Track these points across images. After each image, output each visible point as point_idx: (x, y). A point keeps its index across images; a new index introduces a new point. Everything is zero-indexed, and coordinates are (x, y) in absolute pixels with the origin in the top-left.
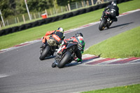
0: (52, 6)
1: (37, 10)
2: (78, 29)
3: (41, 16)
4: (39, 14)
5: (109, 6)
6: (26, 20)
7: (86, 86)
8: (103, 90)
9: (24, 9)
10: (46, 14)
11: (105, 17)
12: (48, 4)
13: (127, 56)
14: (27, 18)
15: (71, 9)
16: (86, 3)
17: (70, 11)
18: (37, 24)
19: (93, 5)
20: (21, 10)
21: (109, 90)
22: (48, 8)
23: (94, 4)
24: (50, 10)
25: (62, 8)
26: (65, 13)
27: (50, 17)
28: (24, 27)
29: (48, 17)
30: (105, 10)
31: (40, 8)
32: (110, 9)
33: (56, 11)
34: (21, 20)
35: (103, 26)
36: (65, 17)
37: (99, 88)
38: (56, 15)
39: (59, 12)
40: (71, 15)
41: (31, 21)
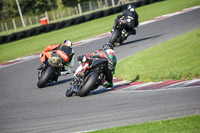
0: (55, 7)
1: (34, 12)
2: (93, 39)
3: (40, 22)
4: (36, 17)
5: (124, 12)
6: (18, 27)
7: (103, 122)
8: (127, 127)
9: (15, 11)
10: (46, 18)
11: (119, 28)
12: (50, 3)
13: (162, 79)
14: (19, 25)
15: (83, 12)
16: (104, 3)
17: (81, 14)
18: (34, 32)
19: (114, 6)
20: (11, 13)
21: (135, 126)
22: (49, 10)
23: (116, 4)
24: (53, 12)
25: (69, 9)
26: (74, 16)
27: (52, 22)
28: (15, 37)
29: (49, 22)
30: (119, 17)
31: (38, 10)
32: (126, 16)
33: (61, 14)
34: (11, 27)
35: (115, 41)
36: (74, 22)
37: (122, 125)
38: (60, 20)
39: (65, 16)
40: (82, 20)
41: (25, 27)
